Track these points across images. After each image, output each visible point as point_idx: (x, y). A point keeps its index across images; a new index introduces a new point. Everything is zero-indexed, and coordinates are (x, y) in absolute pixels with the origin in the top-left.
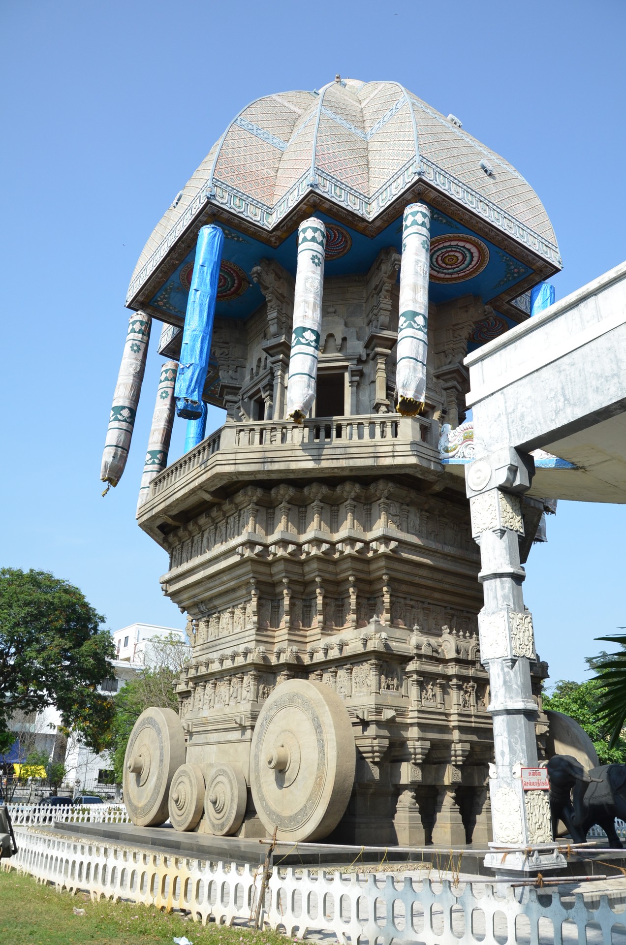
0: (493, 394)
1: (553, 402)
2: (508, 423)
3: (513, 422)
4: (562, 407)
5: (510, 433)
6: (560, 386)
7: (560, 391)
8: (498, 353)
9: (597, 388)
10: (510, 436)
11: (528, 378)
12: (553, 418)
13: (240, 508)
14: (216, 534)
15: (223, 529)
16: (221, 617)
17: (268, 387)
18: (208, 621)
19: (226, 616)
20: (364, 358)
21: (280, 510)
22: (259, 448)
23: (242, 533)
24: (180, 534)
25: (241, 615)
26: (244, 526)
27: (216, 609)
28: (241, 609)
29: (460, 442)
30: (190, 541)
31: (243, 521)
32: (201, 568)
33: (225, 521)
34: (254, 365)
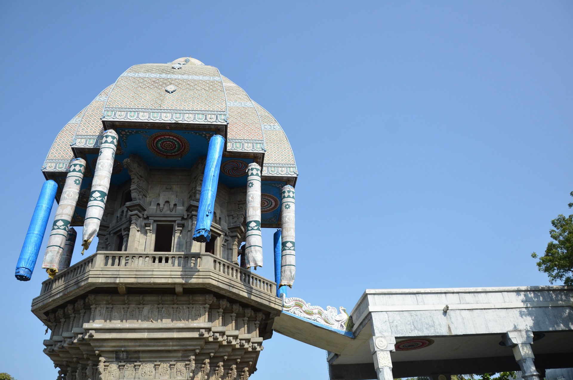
0: (382, 311)
1: (410, 326)
2: (390, 326)
3: (392, 326)
4: (413, 329)
5: (392, 330)
6: (411, 321)
7: (412, 323)
8: (381, 295)
9: (427, 328)
10: (392, 331)
11: (398, 312)
12: (410, 332)
13: (193, 303)
14: (163, 312)
15: (171, 310)
16: (142, 365)
17: (181, 225)
18: (124, 366)
19: (149, 366)
20: (228, 234)
21: (218, 312)
22: (227, 277)
23: (196, 320)
24: (115, 298)
25: (169, 369)
26: (200, 316)
27: (138, 359)
28: (171, 365)
29: (293, 306)
30: (124, 306)
31: (198, 312)
32: (146, 331)
33: (176, 306)
34: (162, 202)
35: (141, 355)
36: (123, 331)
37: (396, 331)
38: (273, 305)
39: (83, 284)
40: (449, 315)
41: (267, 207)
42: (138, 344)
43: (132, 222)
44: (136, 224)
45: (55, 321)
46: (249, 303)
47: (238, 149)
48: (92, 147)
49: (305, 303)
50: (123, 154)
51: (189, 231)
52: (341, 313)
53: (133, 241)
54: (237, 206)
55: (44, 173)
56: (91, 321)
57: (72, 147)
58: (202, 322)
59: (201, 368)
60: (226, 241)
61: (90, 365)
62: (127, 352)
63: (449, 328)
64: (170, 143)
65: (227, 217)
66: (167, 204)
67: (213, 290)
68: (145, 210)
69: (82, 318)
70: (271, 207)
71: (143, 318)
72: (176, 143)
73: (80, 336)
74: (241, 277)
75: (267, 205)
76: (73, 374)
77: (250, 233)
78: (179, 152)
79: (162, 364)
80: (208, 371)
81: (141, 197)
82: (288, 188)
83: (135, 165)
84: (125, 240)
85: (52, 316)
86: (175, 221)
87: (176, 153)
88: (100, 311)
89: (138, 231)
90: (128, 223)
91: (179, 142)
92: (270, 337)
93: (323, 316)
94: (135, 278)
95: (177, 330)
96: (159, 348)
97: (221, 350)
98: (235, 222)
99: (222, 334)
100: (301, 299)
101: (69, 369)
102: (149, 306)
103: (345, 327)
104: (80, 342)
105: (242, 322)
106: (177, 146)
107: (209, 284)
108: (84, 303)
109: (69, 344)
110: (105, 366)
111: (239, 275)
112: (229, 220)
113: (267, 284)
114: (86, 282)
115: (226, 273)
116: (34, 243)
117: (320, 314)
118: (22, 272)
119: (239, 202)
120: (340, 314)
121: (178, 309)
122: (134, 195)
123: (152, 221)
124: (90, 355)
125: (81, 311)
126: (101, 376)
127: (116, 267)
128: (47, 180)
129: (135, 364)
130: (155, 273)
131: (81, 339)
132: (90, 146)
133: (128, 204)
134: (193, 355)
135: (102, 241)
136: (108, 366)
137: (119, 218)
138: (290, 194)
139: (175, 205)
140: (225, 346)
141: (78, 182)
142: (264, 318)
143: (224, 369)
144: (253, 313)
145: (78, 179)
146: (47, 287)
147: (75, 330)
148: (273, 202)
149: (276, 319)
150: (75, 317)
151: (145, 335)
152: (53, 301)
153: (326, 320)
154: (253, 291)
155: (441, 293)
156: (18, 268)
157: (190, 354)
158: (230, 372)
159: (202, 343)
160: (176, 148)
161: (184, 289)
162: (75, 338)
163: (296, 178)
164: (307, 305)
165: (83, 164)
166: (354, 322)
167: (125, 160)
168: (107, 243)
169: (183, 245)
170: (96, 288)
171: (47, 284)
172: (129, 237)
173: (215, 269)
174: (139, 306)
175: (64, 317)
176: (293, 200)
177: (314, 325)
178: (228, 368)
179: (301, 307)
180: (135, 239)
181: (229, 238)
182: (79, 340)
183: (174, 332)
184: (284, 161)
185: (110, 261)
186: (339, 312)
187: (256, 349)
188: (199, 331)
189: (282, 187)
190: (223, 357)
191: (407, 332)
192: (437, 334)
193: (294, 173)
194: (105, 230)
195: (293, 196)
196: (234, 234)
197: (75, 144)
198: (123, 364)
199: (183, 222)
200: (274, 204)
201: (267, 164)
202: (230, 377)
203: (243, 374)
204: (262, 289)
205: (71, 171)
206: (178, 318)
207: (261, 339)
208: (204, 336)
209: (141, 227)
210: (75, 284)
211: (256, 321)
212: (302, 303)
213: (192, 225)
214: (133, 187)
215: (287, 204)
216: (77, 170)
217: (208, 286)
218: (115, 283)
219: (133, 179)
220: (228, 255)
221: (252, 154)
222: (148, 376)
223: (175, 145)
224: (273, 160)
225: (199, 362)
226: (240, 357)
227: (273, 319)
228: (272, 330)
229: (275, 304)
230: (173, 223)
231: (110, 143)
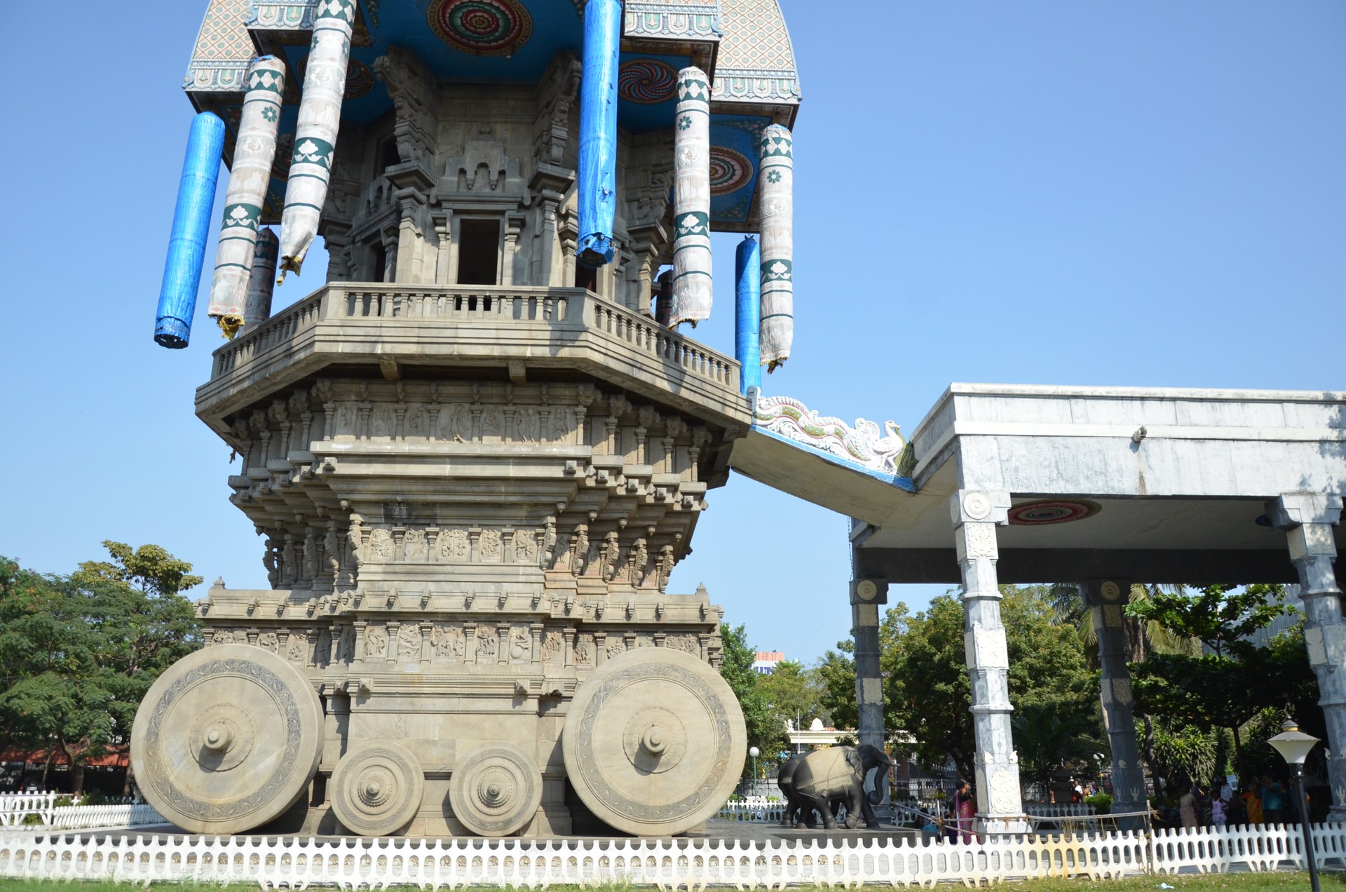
0: (985, 435)
1: (1047, 470)
2: (1002, 469)
3: (1007, 470)
4: (1055, 478)
5: (1004, 478)
6: (1053, 460)
7: (1053, 463)
8: (987, 399)
9: (1088, 477)
10: (1004, 481)
11: (1023, 438)
12: (1048, 483)
13: (550, 402)
14: (482, 420)
15: (501, 417)
16: (441, 534)
17: (518, 223)
18: (404, 533)
19: (457, 535)
20: (627, 245)
21: (607, 424)
22: (627, 344)
23: (557, 439)
24: (375, 387)
25: (500, 542)
26: (565, 431)
27: (432, 520)
28: (504, 534)
29: (778, 415)
30: (396, 406)
31: (562, 423)
32: (447, 460)
33: (510, 408)
34: (470, 167)
35: (439, 511)
36: (397, 459)
37: (1014, 480)
38: (730, 413)
39: (302, 355)
40: (1144, 450)
41: (721, 180)
42: (431, 488)
43: (403, 215)
44: (413, 220)
45: (248, 436)
46: (677, 406)
47: (652, 31)
48: (297, 28)
49: (806, 410)
50: (371, 45)
51: (537, 236)
52: (887, 435)
53: (409, 259)
54: (650, 176)
55: (189, 94)
56: (327, 438)
57: (250, 27)
58: (571, 444)
59: (570, 542)
60: (624, 261)
61: (332, 529)
62: (408, 504)
63: (1142, 478)
64: (486, 15)
65: (626, 205)
66: (482, 171)
67: (593, 373)
68: (431, 185)
69: (306, 431)
70: (731, 182)
71: (439, 433)
72: (498, 16)
73: (305, 469)
74: (658, 346)
75: (722, 177)
76: (297, 547)
77: (683, 241)
78: (507, 39)
79: (485, 531)
80: (585, 550)
81: (420, 153)
82: (775, 131)
83: (403, 74)
84: (389, 256)
85: (241, 426)
86: (502, 213)
87: (501, 42)
88: (344, 415)
89: (419, 235)
90: (393, 217)
91: (507, 12)
92: (724, 484)
93: (845, 441)
94: (418, 343)
95: (516, 461)
96: (478, 499)
97: (614, 506)
98: (645, 216)
99: (615, 471)
100: (796, 401)
101: (287, 537)
102: (452, 407)
103: (895, 467)
104: (306, 482)
105: (661, 447)
106: (501, 22)
107: (585, 360)
108: (309, 399)
109: (283, 486)
110: (363, 532)
111: (654, 341)
112: (630, 211)
113: (719, 363)
114: (308, 352)
115: (624, 336)
116: (187, 262)
117: (839, 435)
118: (170, 328)
119: (655, 166)
120: (886, 438)
121: (516, 416)
122: (403, 148)
123: (448, 213)
124: (330, 509)
125: (302, 415)
126: (356, 552)
127: (373, 317)
128: (199, 112)
129: (428, 529)
130: (461, 333)
131: (308, 475)
132: (292, 24)
133: (391, 170)
134: (551, 515)
135: (337, 260)
136: (369, 532)
137: (372, 205)
138: (780, 146)
139: (502, 173)
140: (621, 497)
141: (270, 114)
142: (710, 441)
143: (619, 547)
144: (685, 428)
145: (271, 108)
146: (225, 363)
147: (294, 456)
148: (737, 167)
149: (738, 442)
150: (291, 429)
151: (446, 470)
152: (242, 392)
153: (853, 449)
154: (687, 379)
155: (1132, 398)
156: (159, 320)
157: (545, 513)
158: (633, 553)
159: (571, 489)
160: (500, 29)
161: (528, 370)
162: (295, 472)
163: (796, 107)
164: (811, 415)
165: (278, 70)
166: (917, 457)
167: (378, 61)
168: (350, 264)
169: (523, 269)
170: (333, 364)
171: (223, 356)
172: (399, 250)
173: (599, 325)
174: (430, 407)
175: (267, 428)
176: (787, 161)
177: (824, 460)
178: (628, 544)
179: (796, 419)
180: (411, 255)
181: (631, 256)
182: (303, 478)
183: (508, 464)
184: (768, 62)
185: (359, 305)
186: (884, 434)
187: (691, 506)
188: (565, 465)
189: (762, 129)
190: (617, 520)
191: (1040, 483)
192: (1111, 492)
193: (790, 95)
194: (342, 234)
195: (788, 152)
196: (642, 245)
197: (256, 19)
198: (402, 529)
199: (521, 215)
200: (739, 173)
201: (724, 72)
202: (632, 564)
203: (661, 558)
204: (707, 376)
205: (253, 87)
206: (516, 434)
207: (702, 486)
208: (576, 476)
209: (424, 226)
210: (286, 356)
211: (691, 446)
212: (799, 411)
213: (543, 222)
214: (401, 128)
215: (774, 172)
216: (267, 85)
217: (583, 365)
218: (373, 355)
219: (400, 108)
220: (628, 295)
221: (688, 45)
222: (456, 556)
223: (497, 19)
224: (740, 60)
225: (566, 532)
226: (655, 523)
227: (731, 442)
228: (728, 468)
229: (736, 409)
230: (497, 218)
231: (337, 17)
